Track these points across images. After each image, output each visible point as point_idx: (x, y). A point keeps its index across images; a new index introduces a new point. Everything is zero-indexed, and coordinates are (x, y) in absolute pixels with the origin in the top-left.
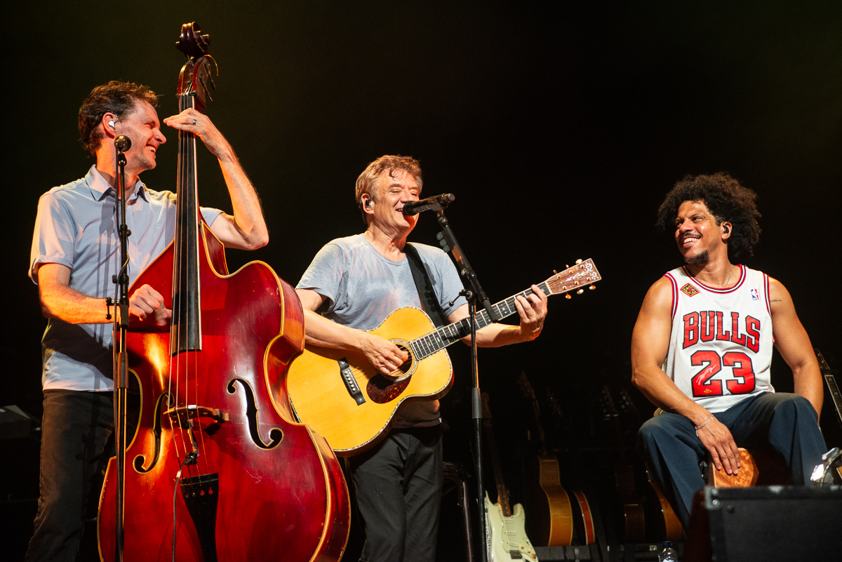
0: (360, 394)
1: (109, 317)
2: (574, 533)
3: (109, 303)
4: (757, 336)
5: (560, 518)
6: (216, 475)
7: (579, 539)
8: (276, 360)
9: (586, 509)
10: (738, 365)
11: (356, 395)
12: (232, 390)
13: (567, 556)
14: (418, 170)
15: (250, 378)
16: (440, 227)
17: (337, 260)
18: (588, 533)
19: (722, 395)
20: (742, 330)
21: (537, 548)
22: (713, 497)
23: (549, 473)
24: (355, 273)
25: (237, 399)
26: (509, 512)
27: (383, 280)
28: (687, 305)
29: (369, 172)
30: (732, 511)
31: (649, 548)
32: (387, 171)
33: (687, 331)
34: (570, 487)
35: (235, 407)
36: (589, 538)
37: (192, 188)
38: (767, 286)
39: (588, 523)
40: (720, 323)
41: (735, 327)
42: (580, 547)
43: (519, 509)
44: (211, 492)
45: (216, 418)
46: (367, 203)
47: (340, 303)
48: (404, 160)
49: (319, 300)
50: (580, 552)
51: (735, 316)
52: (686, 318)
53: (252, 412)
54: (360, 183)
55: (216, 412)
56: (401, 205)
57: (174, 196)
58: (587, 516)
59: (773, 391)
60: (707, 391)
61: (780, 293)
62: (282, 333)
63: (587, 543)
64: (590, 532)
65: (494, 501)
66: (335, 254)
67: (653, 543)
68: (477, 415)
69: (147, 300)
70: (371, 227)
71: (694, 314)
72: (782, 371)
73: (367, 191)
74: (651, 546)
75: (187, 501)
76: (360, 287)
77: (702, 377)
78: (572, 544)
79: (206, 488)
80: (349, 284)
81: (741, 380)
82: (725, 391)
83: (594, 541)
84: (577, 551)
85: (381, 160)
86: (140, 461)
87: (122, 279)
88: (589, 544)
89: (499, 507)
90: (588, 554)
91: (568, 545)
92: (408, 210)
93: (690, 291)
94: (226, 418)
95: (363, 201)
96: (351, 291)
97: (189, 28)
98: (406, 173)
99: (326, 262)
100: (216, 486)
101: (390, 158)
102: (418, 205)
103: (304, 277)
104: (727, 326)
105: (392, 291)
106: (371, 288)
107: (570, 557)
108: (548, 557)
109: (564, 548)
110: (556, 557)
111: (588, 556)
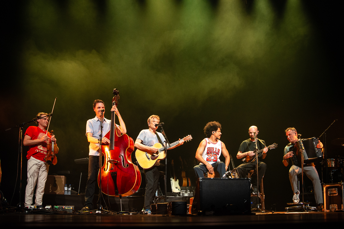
0: (149, 158)
1: (99, 142)
3: (98, 140)
4: (219, 152)
5: (185, 182)
6: (116, 172)
7: (188, 185)
8: (128, 152)
9: (189, 181)
10: (215, 157)
11: (149, 159)
12: (120, 157)
14: (159, 118)
15: (123, 155)
16: (161, 129)
17: (144, 134)
19: (211, 161)
20: (217, 151)
21: (181, 187)
22: (201, 179)
23: (183, 174)
24: (147, 137)
25: (121, 158)
26: (176, 180)
27: (152, 138)
28: (208, 146)
29: (150, 118)
30: (204, 182)
32: (153, 118)
33: (207, 151)
34: (187, 177)
35: (120, 160)
37: (114, 119)
38: (221, 143)
39: (190, 183)
40: (214, 149)
41: (216, 151)
43: (178, 180)
44: (115, 175)
45: (117, 162)
46: (149, 124)
47: (144, 142)
48: (156, 116)
49: (141, 141)
51: (216, 148)
52: (208, 148)
53: (123, 161)
54: (148, 119)
55: (117, 161)
56: (155, 125)
57: (111, 121)
58: (190, 182)
59: (220, 161)
60: (209, 160)
61: (223, 144)
62: (129, 147)
64: (190, 184)
65: (173, 179)
66: (144, 132)
68: (166, 164)
69: (105, 140)
70: (150, 128)
71: (209, 148)
72: (223, 158)
73: (149, 121)
75: (112, 176)
76: (148, 139)
77: (208, 158)
79: (115, 174)
80: (146, 138)
81: (215, 159)
82: (212, 161)
83: (190, 186)
85: (152, 116)
86: (105, 169)
87: (101, 136)
89: (174, 180)
92: (156, 125)
93: (209, 143)
94: (119, 162)
95: (148, 123)
96: (146, 139)
97: (115, 90)
98: (156, 119)
99: (142, 134)
100: (116, 174)
101: (154, 115)
102: (158, 125)
103: (138, 137)
104: (215, 150)
105: (153, 140)
106: (150, 139)
107: (186, 188)
108: (182, 189)
109: (185, 187)
110: (184, 189)
111: (189, 188)
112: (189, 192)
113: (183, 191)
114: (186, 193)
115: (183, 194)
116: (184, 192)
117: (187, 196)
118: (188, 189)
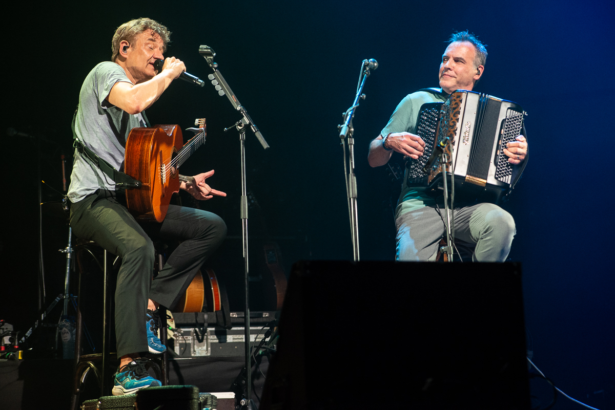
2: (204, 302)
7: (208, 307)
9: (215, 284)
13: (198, 320)
18: (216, 302)
21: (174, 313)
31: (262, 315)
36: (216, 306)
39: (217, 295)
42: (209, 313)
46: (124, 49)
50: (208, 317)
58: (215, 290)
63: (214, 310)
64: (217, 300)
67: (266, 311)
73: (129, 38)
74: (264, 314)
78: (203, 311)
83: (220, 309)
84: (206, 316)
88: (216, 311)
90: (215, 318)
91: (199, 312)
107: (200, 320)
108: (183, 322)
109: (196, 314)
110: (190, 322)
111: (214, 320)
112: (213, 339)
113: (188, 333)
114: (201, 341)
115: (186, 347)
116: (190, 338)
117: (204, 354)
118: (210, 325)
